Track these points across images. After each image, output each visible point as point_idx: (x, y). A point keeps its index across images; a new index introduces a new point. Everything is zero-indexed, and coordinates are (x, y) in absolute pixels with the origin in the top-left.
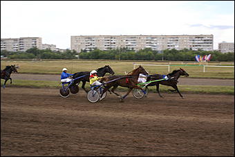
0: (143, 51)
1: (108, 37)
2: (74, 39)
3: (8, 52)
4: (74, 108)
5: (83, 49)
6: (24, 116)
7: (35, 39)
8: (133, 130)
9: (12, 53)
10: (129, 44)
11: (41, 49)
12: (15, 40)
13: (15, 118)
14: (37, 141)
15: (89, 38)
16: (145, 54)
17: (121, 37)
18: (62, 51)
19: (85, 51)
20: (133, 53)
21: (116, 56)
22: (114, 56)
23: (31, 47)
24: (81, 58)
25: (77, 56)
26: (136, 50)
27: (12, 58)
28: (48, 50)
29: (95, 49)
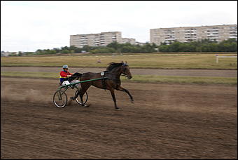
0: (226, 42)
1: (188, 28)
2: (153, 31)
3: (90, 48)
4: (155, 102)
5: (163, 42)
6: (108, 110)
7: (115, 33)
8: (218, 127)
9: (94, 48)
10: (211, 35)
11: (121, 43)
12: (97, 35)
13: (99, 111)
14: (121, 134)
15: (169, 30)
16: (229, 45)
17: (202, 28)
18: (142, 45)
19: (165, 44)
20: (215, 44)
21: (197, 48)
22: (195, 49)
23: (111, 41)
24: (161, 51)
25: (157, 49)
26: (219, 41)
27: (94, 53)
28: (128, 44)
29: (175, 41)
